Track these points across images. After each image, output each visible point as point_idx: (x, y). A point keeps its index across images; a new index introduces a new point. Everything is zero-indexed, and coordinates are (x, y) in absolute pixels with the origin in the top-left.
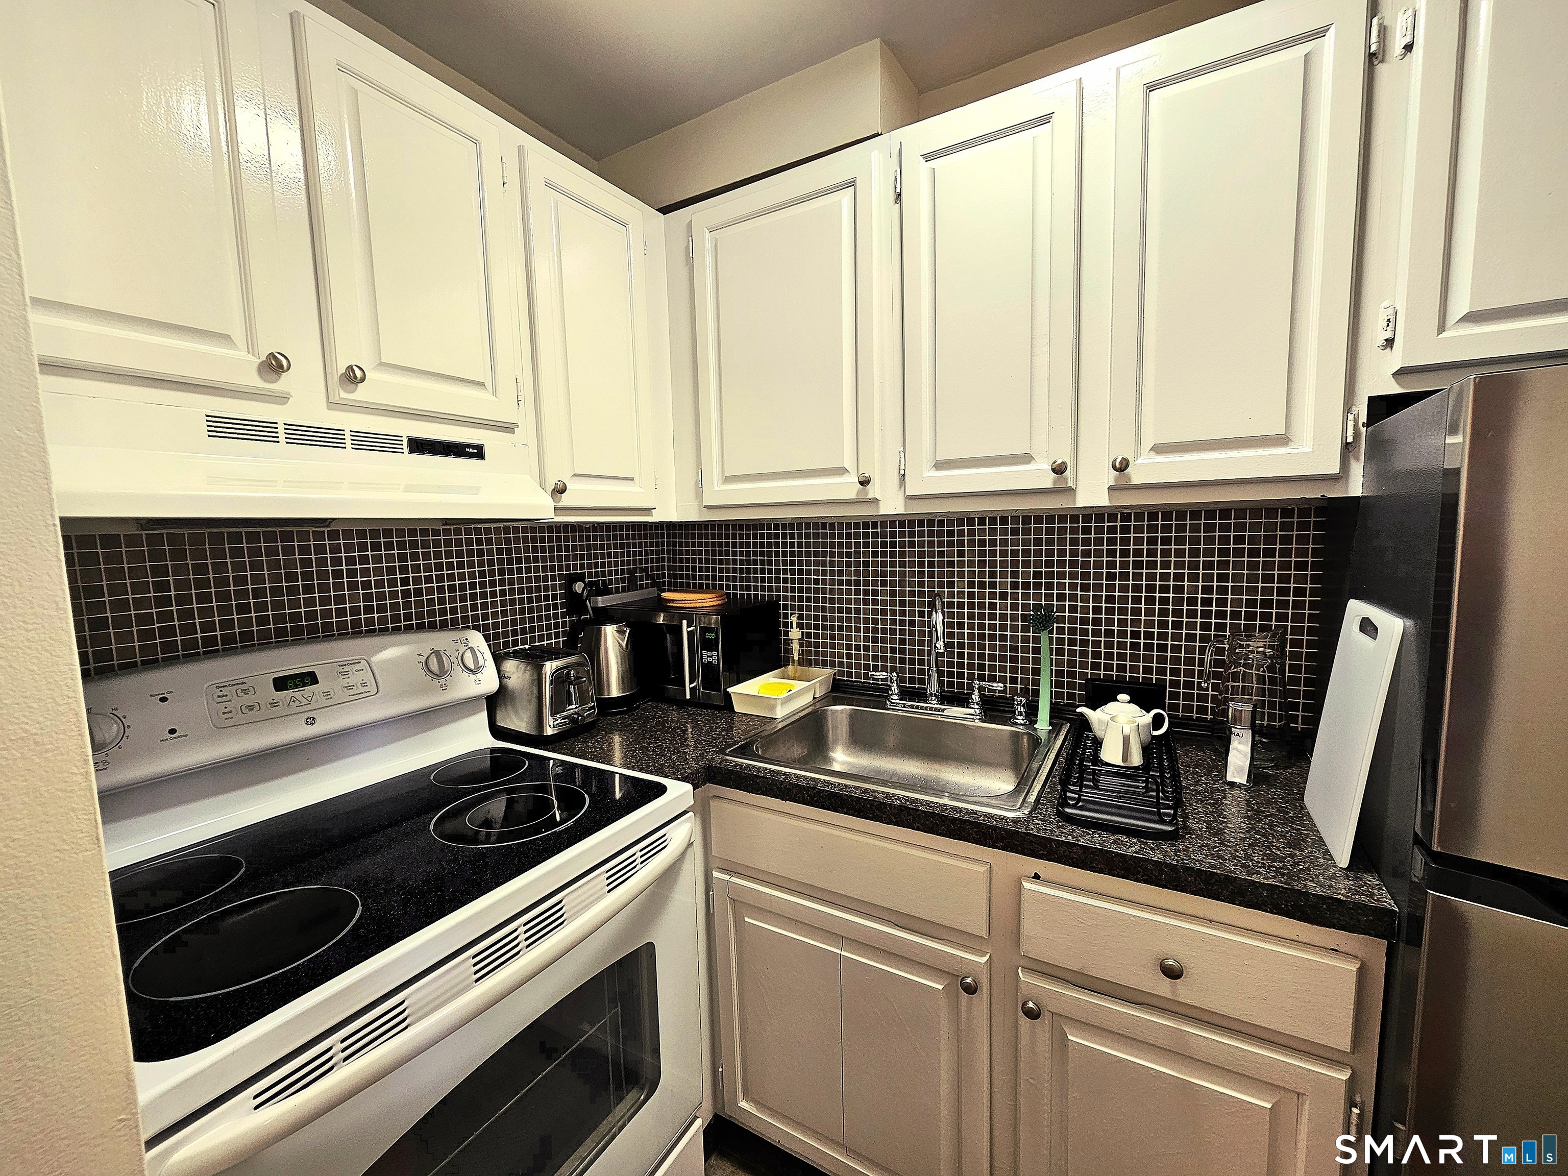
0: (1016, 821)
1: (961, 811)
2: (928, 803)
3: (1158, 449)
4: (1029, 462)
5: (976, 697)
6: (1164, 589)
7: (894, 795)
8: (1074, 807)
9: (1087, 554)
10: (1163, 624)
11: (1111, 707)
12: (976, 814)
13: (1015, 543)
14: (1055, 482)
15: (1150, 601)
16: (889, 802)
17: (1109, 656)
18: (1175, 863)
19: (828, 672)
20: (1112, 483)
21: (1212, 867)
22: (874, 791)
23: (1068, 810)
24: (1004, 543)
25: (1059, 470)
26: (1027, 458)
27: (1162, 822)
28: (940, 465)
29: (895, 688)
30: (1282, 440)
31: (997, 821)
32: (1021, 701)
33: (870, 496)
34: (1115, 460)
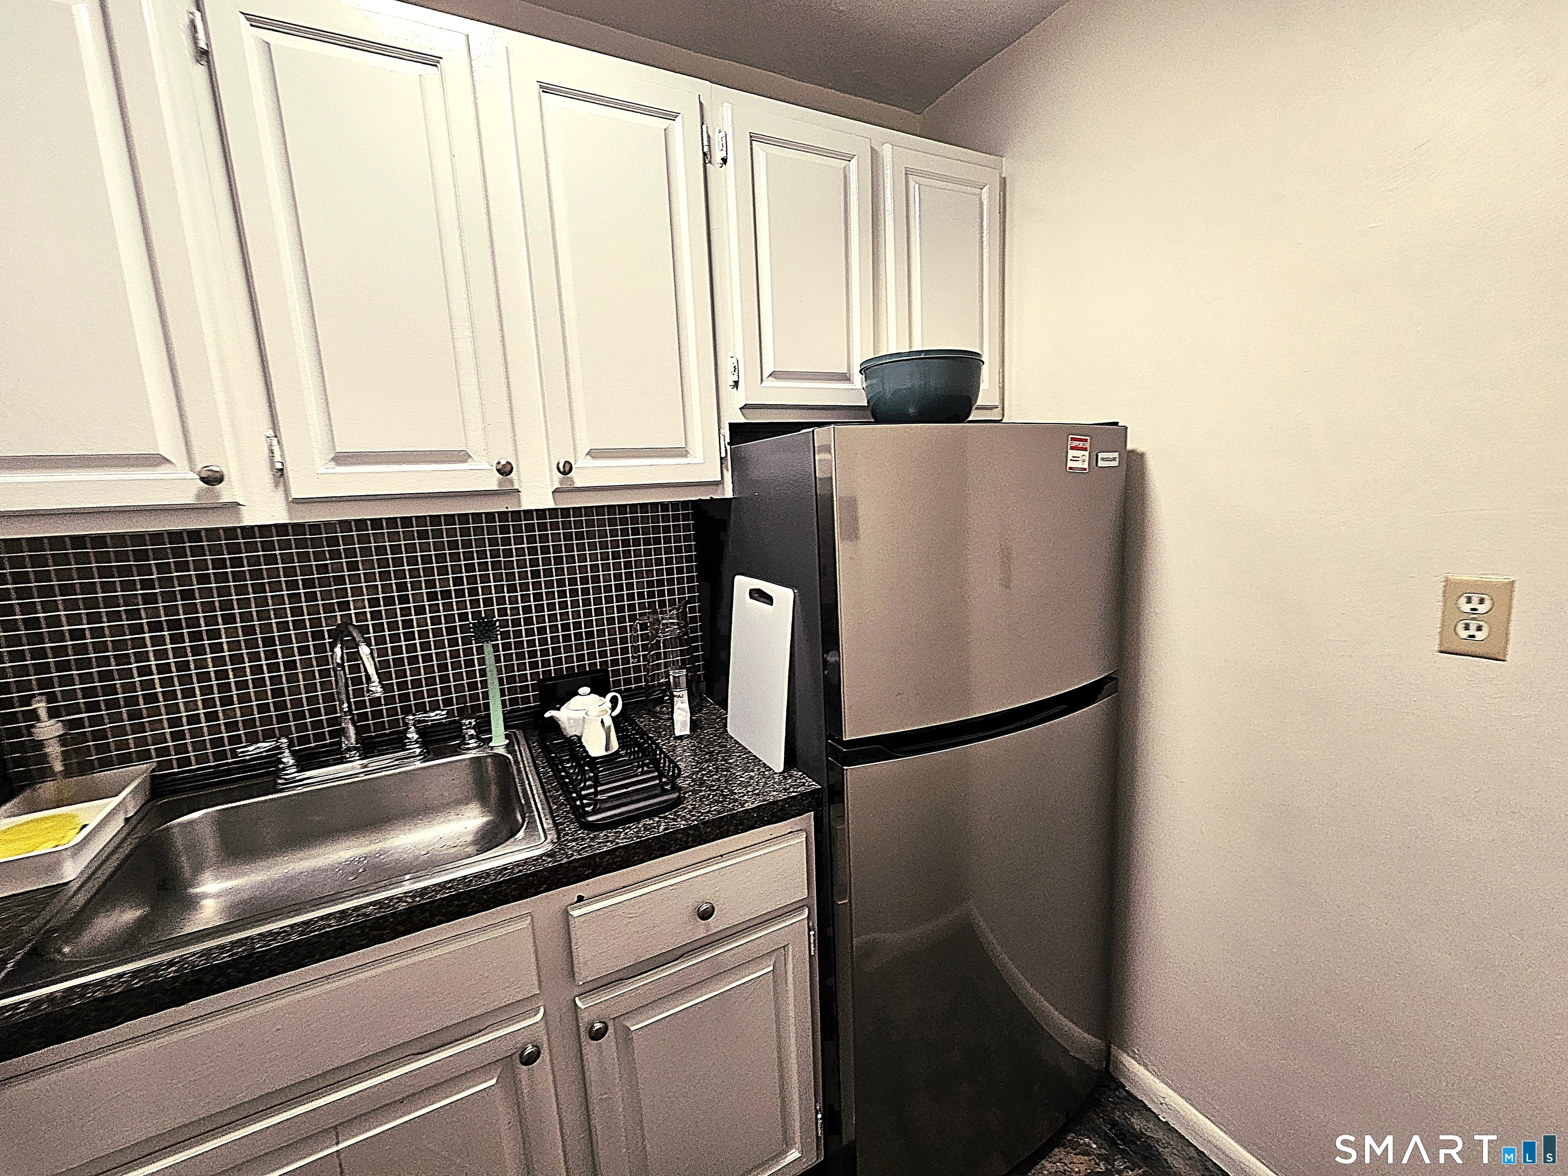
0: (551, 854)
1: (488, 875)
2: (442, 886)
3: (593, 454)
4: (465, 461)
5: (413, 735)
6: (584, 581)
7: (390, 899)
8: (594, 812)
9: (508, 553)
10: (587, 613)
11: (575, 701)
12: (506, 869)
13: (425, 547)
14: (500, 483)
15: (574, 593)
16: (388, 911)
17: (545, 653)
18: (696, 823)
19: (143, 769)
20: (557, 485)
21: (719, 812)
22: (356, 909)
23: (591, 819)
24: (410, 548)
25: (505, 470)
26: (462, 456)
27: (665, 792)
28: (340, 459)
29: (288, 759)
30: (682, 452)
31: (534, 865)
32: (470, 723)
33: (226, 498)
34: (558, 464)
